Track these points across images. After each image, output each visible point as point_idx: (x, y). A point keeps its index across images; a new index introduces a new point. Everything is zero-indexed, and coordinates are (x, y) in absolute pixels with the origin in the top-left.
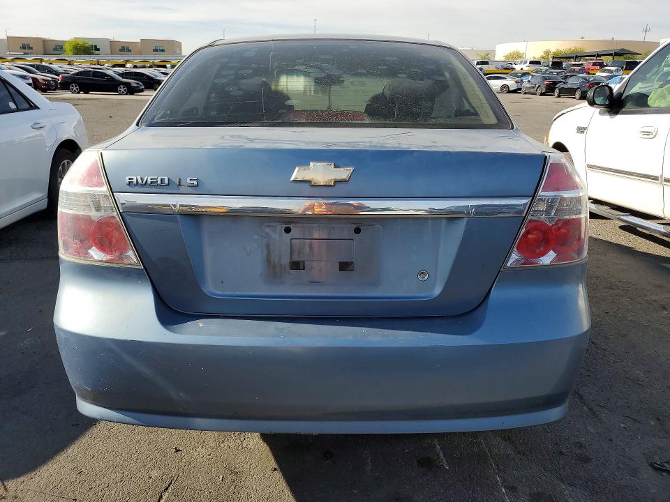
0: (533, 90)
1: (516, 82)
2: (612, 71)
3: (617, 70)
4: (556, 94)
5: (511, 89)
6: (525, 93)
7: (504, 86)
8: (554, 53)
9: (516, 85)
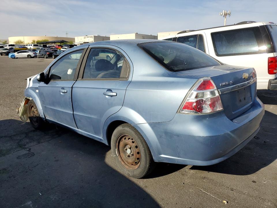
0: (42, 56)
1: (34, 53)
2: (66, 49)
3: (68, 48)
4: (53, 57)
5: (32, 56)
6: (39, 58)
7: (28, 55)
8: (37, 41)
9: (34, 54)
